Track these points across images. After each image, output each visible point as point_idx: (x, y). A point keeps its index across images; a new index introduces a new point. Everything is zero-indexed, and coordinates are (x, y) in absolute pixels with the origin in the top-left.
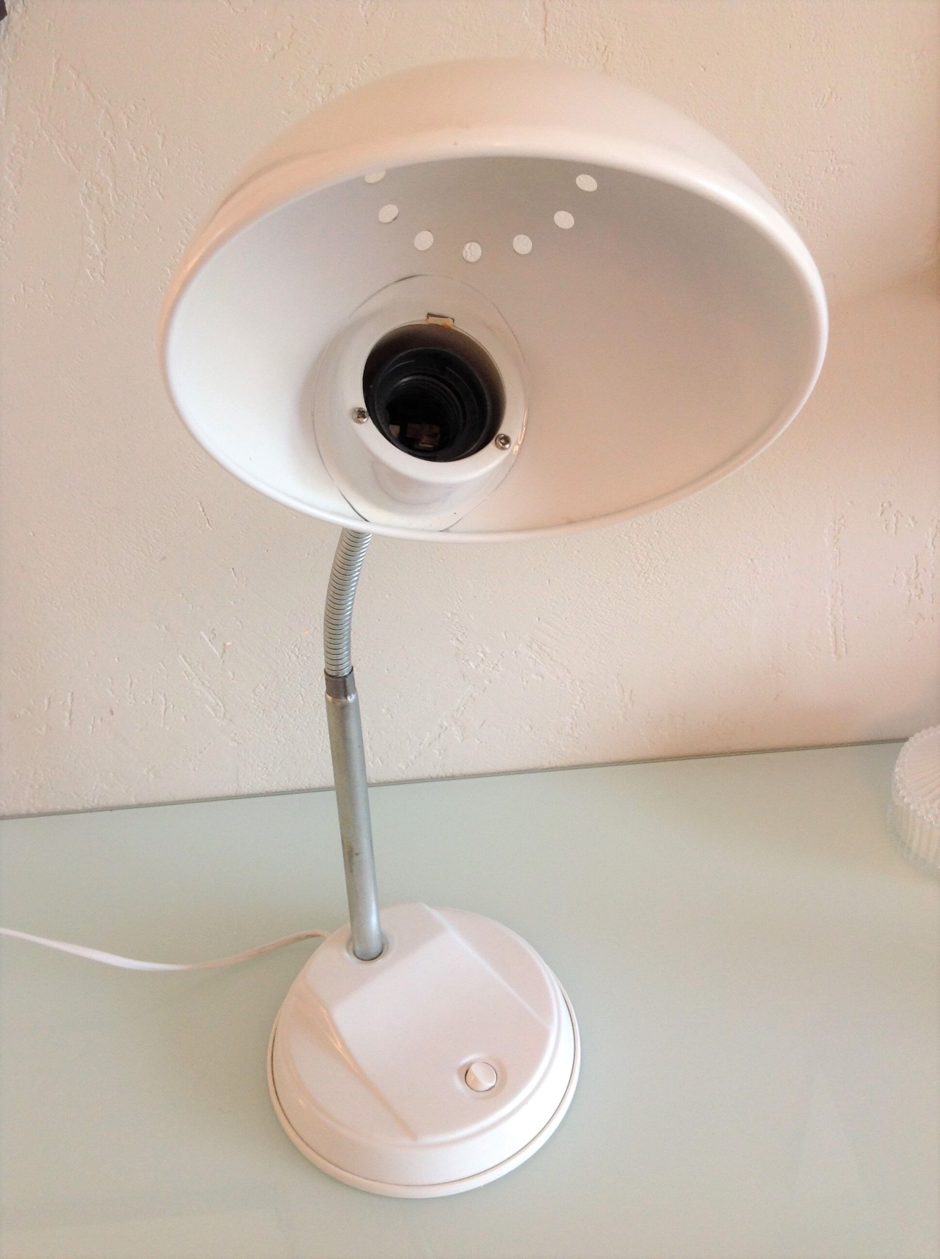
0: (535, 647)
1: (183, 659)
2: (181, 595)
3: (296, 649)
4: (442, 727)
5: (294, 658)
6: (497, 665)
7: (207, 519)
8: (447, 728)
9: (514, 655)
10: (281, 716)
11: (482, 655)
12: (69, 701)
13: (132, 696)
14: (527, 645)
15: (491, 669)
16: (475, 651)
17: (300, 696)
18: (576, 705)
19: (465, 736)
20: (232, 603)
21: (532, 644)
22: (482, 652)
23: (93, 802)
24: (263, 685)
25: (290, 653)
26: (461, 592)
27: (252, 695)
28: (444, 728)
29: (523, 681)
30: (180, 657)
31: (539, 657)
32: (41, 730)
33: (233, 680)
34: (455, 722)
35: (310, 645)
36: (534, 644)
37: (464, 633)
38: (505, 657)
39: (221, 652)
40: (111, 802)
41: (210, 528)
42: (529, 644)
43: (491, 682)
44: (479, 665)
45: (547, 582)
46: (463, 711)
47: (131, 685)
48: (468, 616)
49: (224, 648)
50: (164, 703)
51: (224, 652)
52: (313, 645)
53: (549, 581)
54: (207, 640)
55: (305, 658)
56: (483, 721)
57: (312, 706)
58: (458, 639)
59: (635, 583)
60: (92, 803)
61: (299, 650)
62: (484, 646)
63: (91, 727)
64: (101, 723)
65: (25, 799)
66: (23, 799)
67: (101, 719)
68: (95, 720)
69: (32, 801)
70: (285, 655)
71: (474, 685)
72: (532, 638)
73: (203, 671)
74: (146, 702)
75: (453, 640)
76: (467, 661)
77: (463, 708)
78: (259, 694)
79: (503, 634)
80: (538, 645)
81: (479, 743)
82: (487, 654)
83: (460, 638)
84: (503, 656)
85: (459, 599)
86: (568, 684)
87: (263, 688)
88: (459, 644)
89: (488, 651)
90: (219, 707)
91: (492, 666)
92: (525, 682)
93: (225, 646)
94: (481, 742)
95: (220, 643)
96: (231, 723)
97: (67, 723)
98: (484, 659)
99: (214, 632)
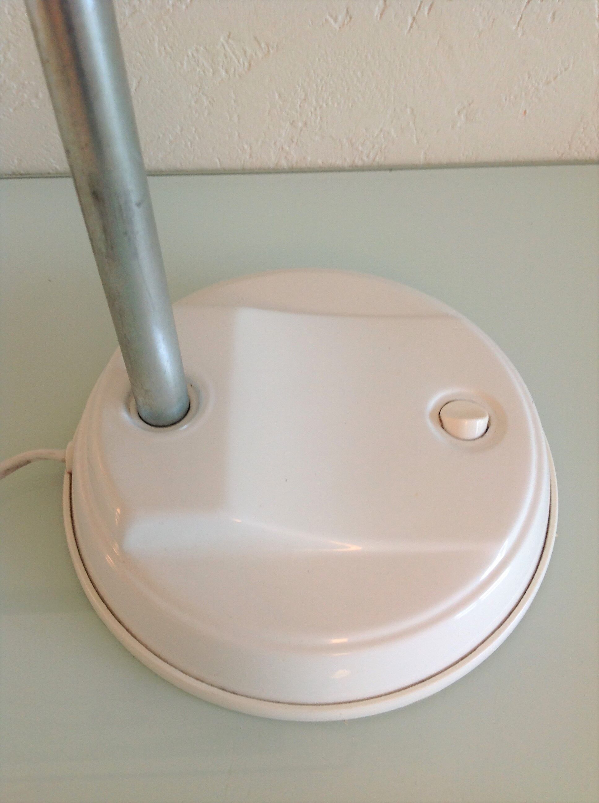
23: (368, 157)
32: (336, 20)
40: (393, 158)
60: (365, 159)
63: (410, 20)
64: (428, 14)
65: (278, 144)
66: (275, 144)
67: (432, 5)
68: (422, 7)
69: (286, 147)
97: (377, 11)
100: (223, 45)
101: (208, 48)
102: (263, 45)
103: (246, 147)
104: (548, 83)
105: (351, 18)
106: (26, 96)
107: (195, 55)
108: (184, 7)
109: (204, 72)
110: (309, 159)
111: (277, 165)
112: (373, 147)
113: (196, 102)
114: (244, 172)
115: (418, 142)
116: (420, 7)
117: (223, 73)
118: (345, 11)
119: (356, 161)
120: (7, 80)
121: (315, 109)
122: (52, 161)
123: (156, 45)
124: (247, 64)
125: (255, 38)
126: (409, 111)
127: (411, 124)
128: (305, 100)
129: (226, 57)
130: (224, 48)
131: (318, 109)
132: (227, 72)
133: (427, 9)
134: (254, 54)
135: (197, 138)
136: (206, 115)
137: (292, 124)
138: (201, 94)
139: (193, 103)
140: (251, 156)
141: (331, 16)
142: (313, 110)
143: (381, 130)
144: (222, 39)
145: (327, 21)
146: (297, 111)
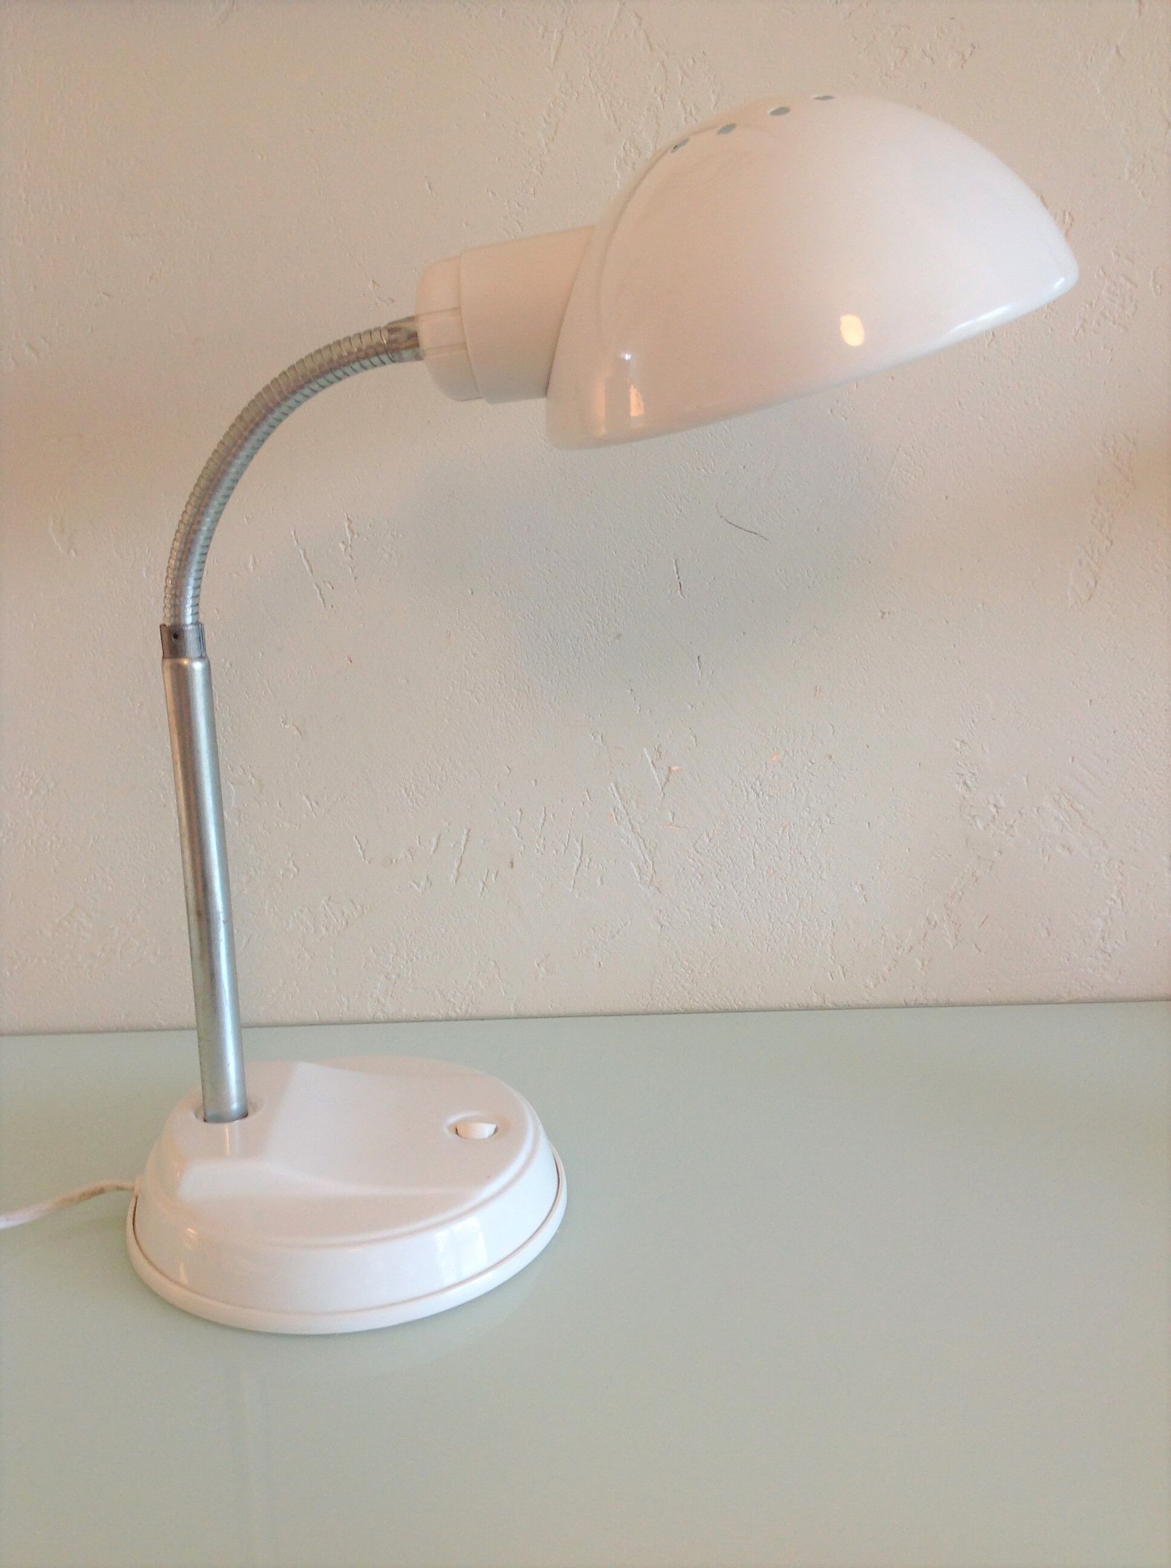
0: (1064, 801)
1: (614, 789)
2: (629, 691)
3: (758, 783)
4: (929, 923)
5: (753, 796)
6: (1012, 826)
7: (680, 583)
8: (936, 924)
9: (1036, 812)
10: (723, 887)
11: (994, 810)
12: (463, 842)
13: (542, 841)
14: (1054, 798)
15: (1003, 833)
16: (986, 802)
17: (753, 856)
18: (1111, 899)
19: (960, 938)
20: (689, 707)
21: (1060, 798)
22: (995, 806)
23: (460, 1007)
24: (708, 835)
25: (749, 789)
27: (692, 850)
28: (933, 923)
29: (1043, 855)
30: (612, 784)
31: (1068, 820)
32: (418, 885)
33: (671, 825)
34: (948, 914)
35: (776, 778)
36: (1063, 798)
37: (974, 774)
38: (1024, 816)
39: (664, 780)
40: (484, 1010)
41: (681, 596)
42: (1057, 797)
43: (1001, 853)
44: (988, 825)
46: (961, 898)
47: (543, 823)
48: (982, 748)
49: (668, 776)
50: (579, 854)
51: (668, 780)
52: (780, 777)
53: (1091, 701)
54: (650, 761)
55: (767, 798)
56: (985, 917)
57: (765, 873)
58: (965, 783)
60: (458, 1010)
61: (760, 785)
62: (998, 796)
63: (481, 885)
64: (495, 880)
65: (374, 996)
66: (371, 996)
67: (497, 872)
68: (489, 874)
69: (382, 1000)
70: (742, 791)
71: (979, 857)
72: (1061, 789)
73: (637, 808)
74: (557, 852)
75: (959, 783)
76: (973, 817)
77: (960, 893)
78: (700, 851)
79: (1024, 779)
80: (1069, 800)
81: (977, 951)
82: (1000, 808)
83: (969, 782)
84: (1022, 815)
85: (973, 721)
86: (1103, 865)
87: (707, 840)
88: (966, 791)
89: (1002, 804)
90: (647, 866)
91: (1005, 828)
92: (1047, 858)
93: (670, 772)
94: (980, 951)
95: (665, 767)
96: (658, 893)
97: (452, 878)
98: (996, 817)
99: (660, 750)
100: (324, 906)
101: (310, 909)
102: (358, 907)
103: (344, 999)
104: (613, 937)
105: (431, 883)
107: (300, 915)
108: (292, 876)
109: (307, 929)
110: (404, 1011)
111: (373, 1017)
112: (465, 999)
113: (299, 957)
114: (342, 1023)
115: (506, 995)
117: (324, 930)
118: (426, 879)
119: (450, 1013)
121: (407, 962)
124: (344, 923)
125: (352, 901)
126: (492, 963)
127: (497, 976)
128: (396, 954)
129: (326, 916)
130: (325, 909)
131: (409, 961)
132: (327, 930)
133: (493, 876)
134: (351, 915)
135: (298, 991)
136: (307, 968)
137: (386, 977)
138: (303, 949)
139: (296, 958)
140: (348, 1008)
141: (415, 883)
142: (404, 963)
143: (469, 982)
144: (323, 902)
145: (411, 886)
146: (390, 964)
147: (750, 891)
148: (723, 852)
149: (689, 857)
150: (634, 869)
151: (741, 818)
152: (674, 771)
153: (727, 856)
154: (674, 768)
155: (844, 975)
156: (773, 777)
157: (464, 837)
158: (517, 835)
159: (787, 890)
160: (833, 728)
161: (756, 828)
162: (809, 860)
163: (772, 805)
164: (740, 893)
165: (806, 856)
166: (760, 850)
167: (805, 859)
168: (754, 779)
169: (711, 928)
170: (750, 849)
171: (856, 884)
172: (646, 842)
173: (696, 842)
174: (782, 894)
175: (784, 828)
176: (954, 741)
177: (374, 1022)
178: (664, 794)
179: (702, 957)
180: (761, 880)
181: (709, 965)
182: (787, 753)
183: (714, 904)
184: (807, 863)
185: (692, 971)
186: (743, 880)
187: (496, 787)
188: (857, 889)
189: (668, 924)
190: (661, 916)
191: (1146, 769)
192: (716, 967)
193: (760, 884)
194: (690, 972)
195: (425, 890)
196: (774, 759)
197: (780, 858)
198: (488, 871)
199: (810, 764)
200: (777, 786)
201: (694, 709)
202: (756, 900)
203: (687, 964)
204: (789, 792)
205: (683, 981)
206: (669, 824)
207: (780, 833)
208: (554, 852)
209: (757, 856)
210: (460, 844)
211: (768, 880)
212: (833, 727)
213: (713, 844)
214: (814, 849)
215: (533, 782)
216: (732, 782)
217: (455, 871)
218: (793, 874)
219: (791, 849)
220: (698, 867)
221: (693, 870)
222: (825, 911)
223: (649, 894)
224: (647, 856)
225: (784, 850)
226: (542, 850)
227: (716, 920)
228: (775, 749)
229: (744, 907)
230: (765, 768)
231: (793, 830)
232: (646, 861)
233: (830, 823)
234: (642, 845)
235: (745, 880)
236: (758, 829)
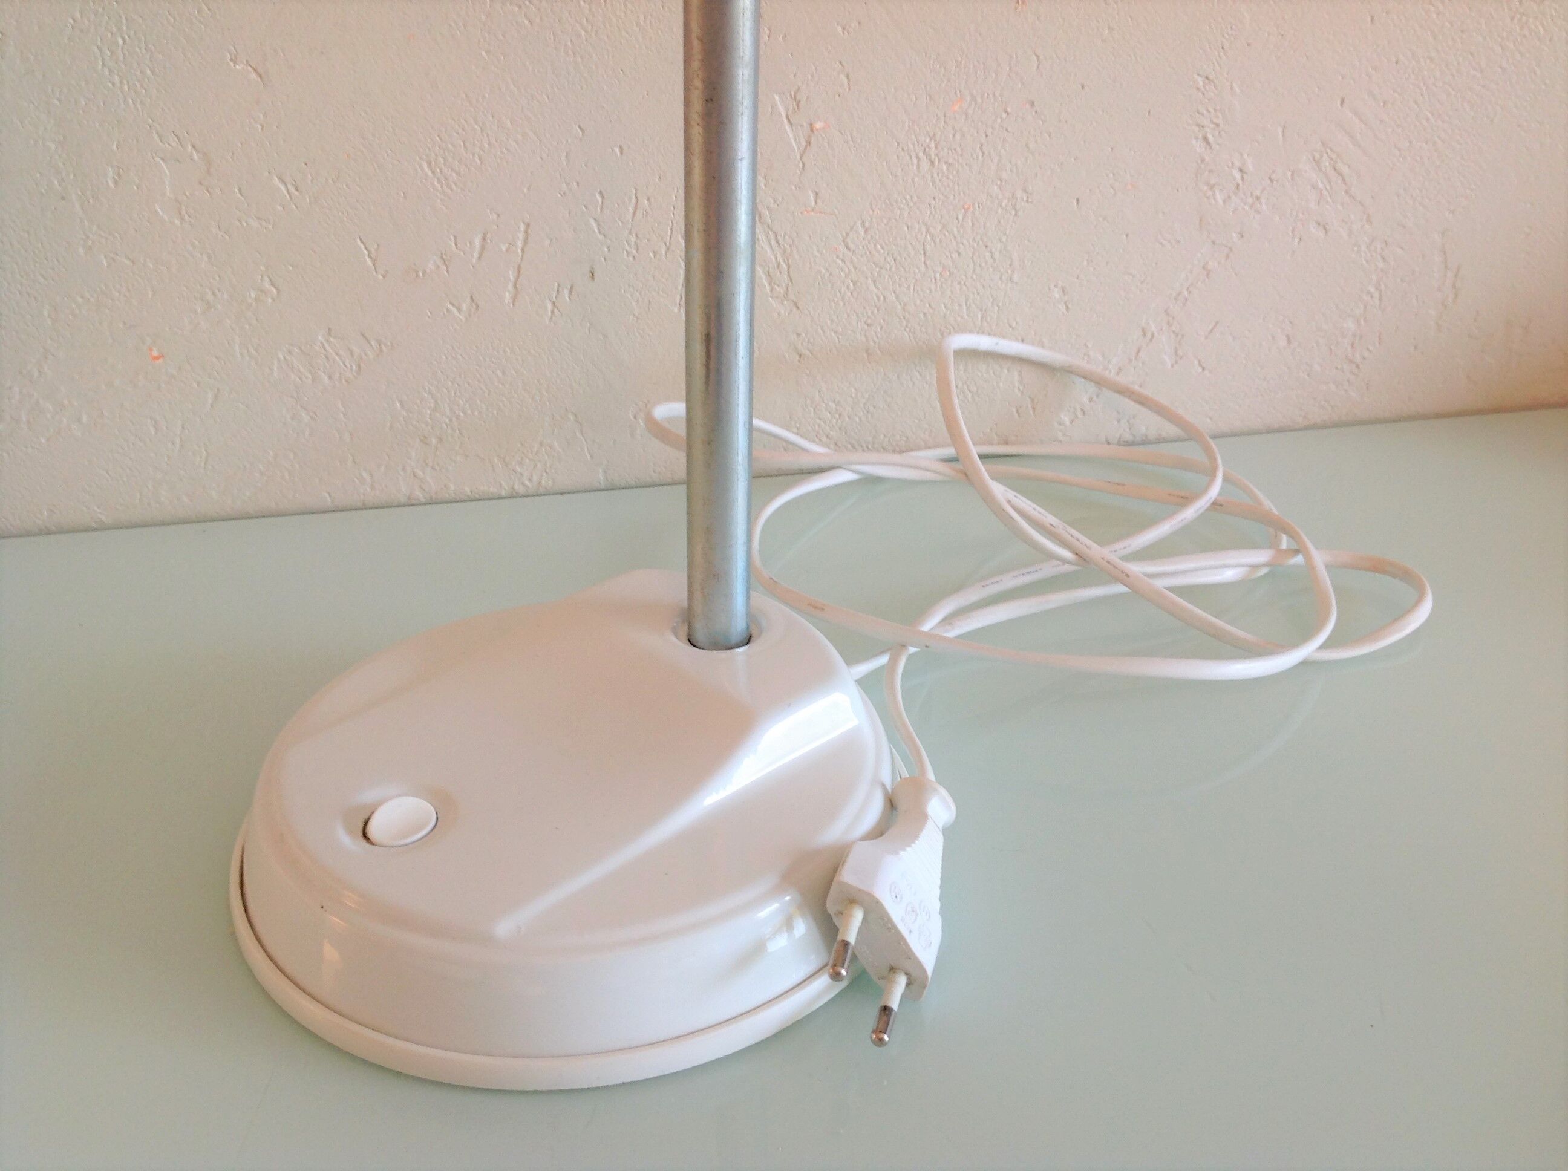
0: (1326, 162)
3: (933, 145)
4: (1145, 335)
5: (925, 165)
6: (1258, 198)
8: (1153, 336)
9: (1289, 178)
10: (882, 298)
11: (1238, 175)
12: (520, 244)
13: (633, 239)
14: (1314, 158)
15: (1246, 208)
16: (1230, 165)
17: (922, 252)
18: (1369, 293)
19: (1180, 353)
20: (840, 29)
21: (1322, 157)
22: (1241, 170)
23: (530, 479)
24: (863, 224)
25: (921, 155)
26: (1228, 34)
27: (842, 247)
28: (1149, 335)
29: (1294, 237)
31: (1328, 187)
32: (459, 310)
33: (812, 211)
34: (1168, 323)
35: (958, 136)
36: (1325, 157)
37: (1217, 125)
38: (1275, 183)
39: (804, 143)
40: (563, 479)
42: (1317, 156)
43: (1242, 236)
44: (1229, 197)
45: (1369, 19)
46: (1186, 300)
47: (634, 214)
48: (1232, 88)
49: (809, 137)
51: (809, 143)
52: (963, 136)
54: (784, 115)
55: (945, 167)
56: (1213, 324)
57: (938, 275)
58: (1206, 139)
59: (1505, 34)
60: (527, 483)
61: (936, 148)
62: (1246, 156)
63: (550, 306)
64: (569, 298)
65: (408, 469)
66: (404, 469)
67: (572, 287)
68: (560, 289)
69: (420, 473)
70: (911, 157)
71: (1214, 243)
72: (1324, 144)
73: (765, 186)
74: (655, 254)
75: (1197, 138)
76: (1212, 187)
77: (1186, 293)
78: (852, 247)
79: (1280, 130)
80: (1331, 159)
81: (1200, 370)
82: (1246, 173)
83: (1210, 136)
84: (1272, 181)
85: (1223, 48)
86: (1363, 248)
87: (862, 232)
88: (1206, 149)
89: (1250, 167)
90: (780, 272)
91: (1250, 200)
92: (1297, 240)
93: (812, 131)
94: (1204, 369)
95: (805, 124)
96: (795, 309)
97: (507, 297)
98: (1241, 185)
99: (798, 98)
100: (322, 343)
101: (303, 348)
102: (373, 343)
103: (365, 475)
105: (477, 306)
106: (64, 420)
107: (288, 358)
108: (270, 300)
109: (300, 379)
110: (452, 487)
111: (409, 498)
112: (535, 467)
113: (292, 419)
114: (364, 507)
115: (592, 457)
116: (558, 291)
117: (326, 378)
118: (469, 299)
119: (516, 487)
120: (41, 402)
121: (451, 421)
122: (96, 509)
123: (237, 348)
124: (355, 367)
125: (363, 335)
126: (571, 417)
127: (578, 434)
128: (435, 409)
129: (327, 358)
130: (325, 349)
131: (454, 419)
132: (330, 378)
133: (566, 292)
134: (364, 356)
135: (297, 467)
136: (307, 433)
137: (422, 441)
138: (299, 407)
139: (289, 420)
140: (372, 487)
141: (453, 305)
142: (447, 421)
143: (541, 444)
144: (320, 338)
145: (448, 310)
146: (427, 424)
147: (918, 302)
148: (883, 248)
149: (838, 257)
150: (763, 276)
151: (908, 197)
152: (817, 129)
153: (888, 254)
154: (818, 125)
155: (1034, 409)
156: (954, 136)
157: (521, 236)
158: (596, 230)
159: (967, 300)
160: (1038, 60)
161: (928, 212)
162: (997, 256)
163: (951, 177)
164: (905, 305)
165: (993, 250)
166: (933, 244)
167: (992, 253)
168: (928, 140)
169: (865, 355)
170: (919, 242)
171: (1055, 286)
172: (779, 237)
173: (847, 234)
174: (960, 305)
175: (966, 211)
176: (1196, 76)
177: (410, 504)
178: (804, 165)
179: (853, 395)
180: (933, 287)
181: (862, 405)
182: (974, 98)
183: (869, 321)
184: (995, 260)
185: (840, 415)
186: (908, 288)
187: (563, 158)
188: (1057, 294)
189: (808, 352)
190: (800, 342)
191: (1429, 115)
192: (871, 408)
193: (931, 292)
194: (837, 416)
195: (470, 315)
196: (956, 108)
197: (959, 254)
198: (559, 285)
199: (1004, 115)
200: (958, 149)
201: (846, 33)
202: (925, 314)
203: (834, 406)
204: (975, 157)
205: (827, 428)
206: (810, 209)
207: (960, 217)
208: (652, 255)
209: (928, 253)
210: (516, 246)
211: (941, 287)
212: (1038, 57)
213: (869, 237)
214: (1004, 240)
215: (617, 150)
216: (898, 144)
217: (510, 287)
218: (974, 277)
219: (974, 240)
220: (849, 270)
221: (843, 275)
222: (1014, 325)
223: (783, 312)
224: (779, 257)
225: (965, 242)
226: (635, 252)
227: (872, 344)
228: (958, 92)
229: (909, 326)
230: (943, 123)
231: (977, 213)
232: (779, 264)
233: (1027, 201)
234: (773, 242)
235: (912, 287)
236: (931, 213)
